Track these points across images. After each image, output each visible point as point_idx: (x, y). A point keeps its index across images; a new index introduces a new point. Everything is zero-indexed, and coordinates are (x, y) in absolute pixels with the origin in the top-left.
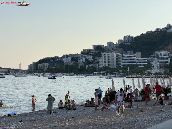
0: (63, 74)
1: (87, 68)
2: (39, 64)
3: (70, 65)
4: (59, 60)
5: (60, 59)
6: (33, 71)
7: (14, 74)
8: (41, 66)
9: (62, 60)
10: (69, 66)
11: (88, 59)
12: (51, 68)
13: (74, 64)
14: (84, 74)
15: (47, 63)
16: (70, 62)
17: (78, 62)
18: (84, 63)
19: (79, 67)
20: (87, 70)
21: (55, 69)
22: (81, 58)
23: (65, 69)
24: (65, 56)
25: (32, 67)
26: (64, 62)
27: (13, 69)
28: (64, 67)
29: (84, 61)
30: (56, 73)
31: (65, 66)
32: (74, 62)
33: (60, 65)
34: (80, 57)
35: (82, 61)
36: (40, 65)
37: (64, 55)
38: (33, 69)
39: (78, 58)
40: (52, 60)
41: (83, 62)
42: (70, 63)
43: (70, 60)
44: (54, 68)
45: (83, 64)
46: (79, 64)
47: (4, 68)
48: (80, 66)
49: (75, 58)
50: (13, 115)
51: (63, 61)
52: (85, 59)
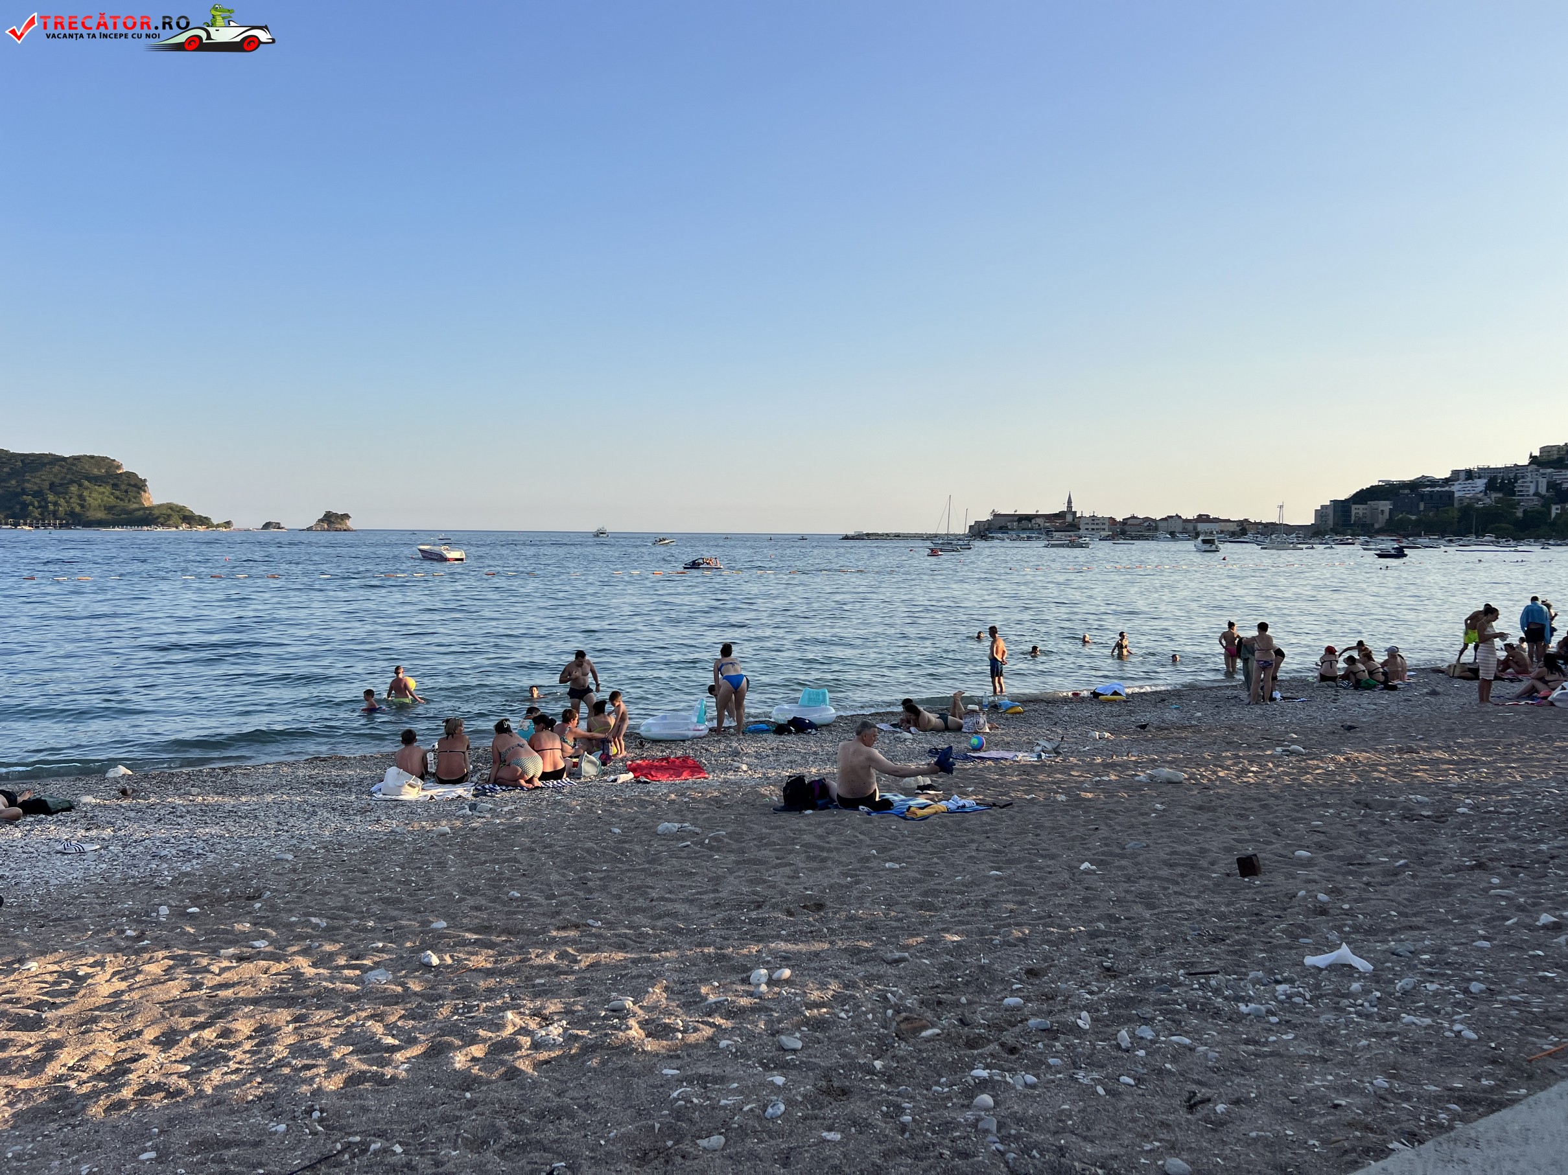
0: (1451, 541)
1: (1553, 515)
2: (1354, 507)
3: (1480, 505)
4: (1438, 489)
5: (1441, 486)
6: (1332, 530)
7: (1261, 538)
8: (1361, 512)
9: (1447, 488)
10: (1478, 509)
11: (1560, 484)
12: (1401, 520)
13: (1498, 501)
14: (1537, 538)
15: (1388, 502)
16: (1480, 496)
17: (1514, 494)
18: (1543, 497)
19: (1520, 514)
20: (1553, 524)
21: (1418, 523)
22: (1529, 479)
23: (1459, 522)
24: (1462, 476)
25: (1327, 515)
26: (1457, 495)
27: (1260, 523)
28: (1456, 514)
29: (1543, 490)
30: (1420, 535)
31: (1460, 510)
32: (1500, 495)
33: (1437, 508)
34: (1523, 477)
35: (1532, 491)
36: (1357, 510)
37: (1456, 473)
38: (1331, 522)
39: (1516, 481)
40: (1407, 491)
41: (1536, 494)
42: (1480, 500)
43: (1482, 488)
44: (1414, 518)
45: (1536, 502)
46: (1519, 502)
47: (1228, 521)
48: (1525, 511)
49: (1503, 479)
50: (1109, 697)
51: (1451, 494)
52: (1548, 483)
